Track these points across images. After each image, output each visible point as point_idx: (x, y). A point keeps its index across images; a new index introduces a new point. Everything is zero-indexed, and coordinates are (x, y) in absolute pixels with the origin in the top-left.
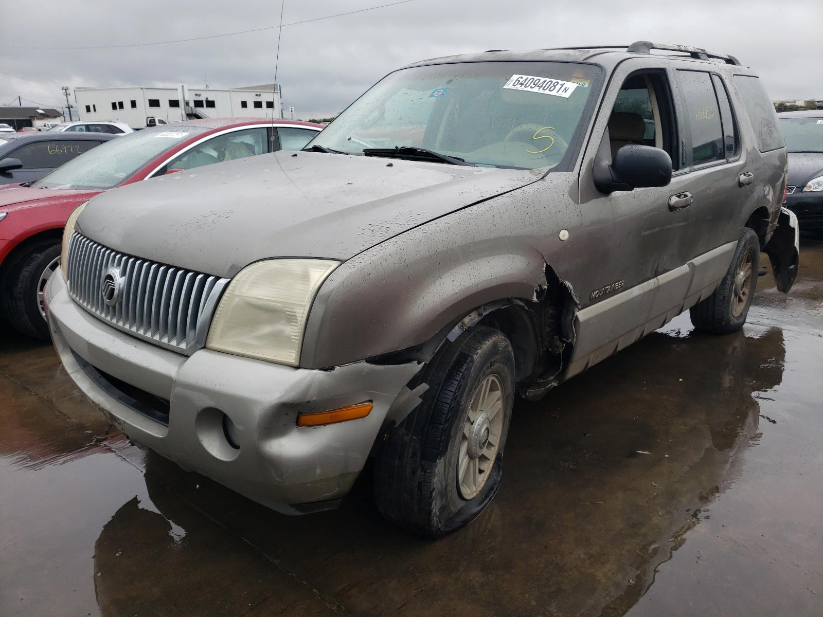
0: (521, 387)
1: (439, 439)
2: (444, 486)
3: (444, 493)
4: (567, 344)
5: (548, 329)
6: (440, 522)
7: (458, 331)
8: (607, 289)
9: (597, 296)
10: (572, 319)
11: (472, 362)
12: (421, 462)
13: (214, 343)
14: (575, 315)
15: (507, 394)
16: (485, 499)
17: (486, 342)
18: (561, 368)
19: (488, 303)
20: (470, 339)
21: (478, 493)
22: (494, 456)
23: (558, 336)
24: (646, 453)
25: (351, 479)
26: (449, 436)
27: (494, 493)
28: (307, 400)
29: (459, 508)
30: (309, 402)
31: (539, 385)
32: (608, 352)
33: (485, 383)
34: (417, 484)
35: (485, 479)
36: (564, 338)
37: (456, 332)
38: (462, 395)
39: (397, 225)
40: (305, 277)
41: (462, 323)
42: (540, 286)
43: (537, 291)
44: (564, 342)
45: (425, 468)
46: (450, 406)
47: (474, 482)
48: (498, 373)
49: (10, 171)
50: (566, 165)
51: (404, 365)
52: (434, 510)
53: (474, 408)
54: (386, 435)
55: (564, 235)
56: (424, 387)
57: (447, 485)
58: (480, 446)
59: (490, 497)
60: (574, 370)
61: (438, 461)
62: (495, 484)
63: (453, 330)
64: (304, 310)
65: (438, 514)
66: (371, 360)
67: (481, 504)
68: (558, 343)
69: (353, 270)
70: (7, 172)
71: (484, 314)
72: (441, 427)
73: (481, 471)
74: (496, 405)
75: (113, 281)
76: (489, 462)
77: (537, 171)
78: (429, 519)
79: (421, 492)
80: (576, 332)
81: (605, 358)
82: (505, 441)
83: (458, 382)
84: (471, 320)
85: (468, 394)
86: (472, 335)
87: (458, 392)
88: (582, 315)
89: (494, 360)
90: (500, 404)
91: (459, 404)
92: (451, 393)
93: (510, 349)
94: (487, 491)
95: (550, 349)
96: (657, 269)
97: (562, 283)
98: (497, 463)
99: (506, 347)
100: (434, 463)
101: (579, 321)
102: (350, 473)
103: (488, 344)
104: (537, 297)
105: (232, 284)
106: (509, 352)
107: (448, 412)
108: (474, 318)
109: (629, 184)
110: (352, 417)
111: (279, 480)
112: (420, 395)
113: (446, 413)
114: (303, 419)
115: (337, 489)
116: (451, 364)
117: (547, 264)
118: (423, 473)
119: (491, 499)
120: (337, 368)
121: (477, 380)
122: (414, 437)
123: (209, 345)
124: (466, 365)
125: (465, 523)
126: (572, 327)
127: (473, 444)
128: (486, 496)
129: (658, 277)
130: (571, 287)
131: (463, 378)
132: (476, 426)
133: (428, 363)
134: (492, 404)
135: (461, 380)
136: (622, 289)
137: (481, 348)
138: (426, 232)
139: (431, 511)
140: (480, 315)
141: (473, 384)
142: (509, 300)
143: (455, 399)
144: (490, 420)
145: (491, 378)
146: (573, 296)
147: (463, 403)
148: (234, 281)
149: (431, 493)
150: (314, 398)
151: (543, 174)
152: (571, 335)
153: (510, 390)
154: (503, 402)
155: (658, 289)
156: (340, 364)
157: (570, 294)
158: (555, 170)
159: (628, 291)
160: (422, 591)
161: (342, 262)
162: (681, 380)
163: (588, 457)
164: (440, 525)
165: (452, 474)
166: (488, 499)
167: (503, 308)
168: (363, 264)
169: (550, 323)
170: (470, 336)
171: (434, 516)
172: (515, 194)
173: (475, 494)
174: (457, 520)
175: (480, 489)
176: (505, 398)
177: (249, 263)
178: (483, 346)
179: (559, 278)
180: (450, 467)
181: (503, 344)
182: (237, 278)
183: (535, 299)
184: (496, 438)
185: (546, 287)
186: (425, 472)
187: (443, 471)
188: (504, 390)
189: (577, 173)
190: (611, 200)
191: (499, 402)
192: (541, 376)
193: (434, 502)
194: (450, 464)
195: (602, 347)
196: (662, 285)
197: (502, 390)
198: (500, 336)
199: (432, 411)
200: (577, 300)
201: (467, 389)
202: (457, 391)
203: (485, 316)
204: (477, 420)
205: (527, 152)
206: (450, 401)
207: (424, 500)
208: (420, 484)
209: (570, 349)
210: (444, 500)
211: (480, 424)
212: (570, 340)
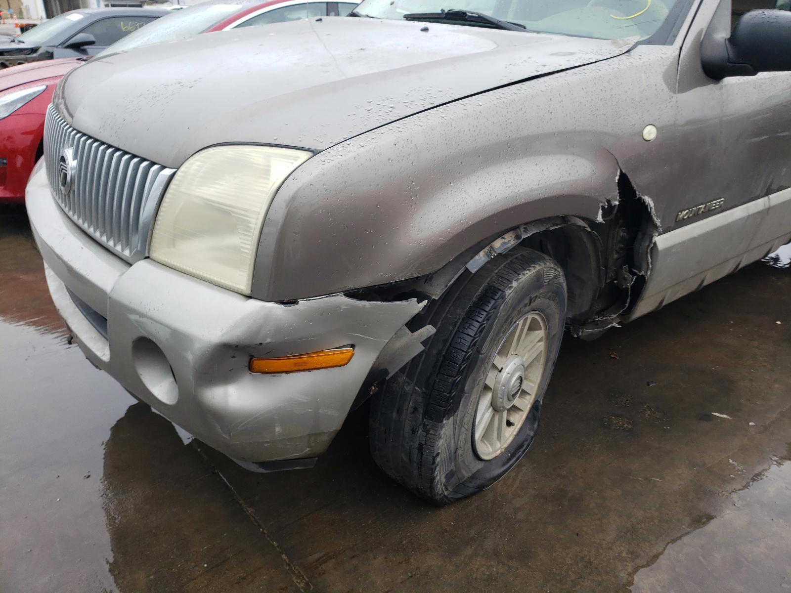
0: (572, 325)
1: (448, 395)
2: (453, 450)
3: (454, 456)
4: (638, 276)
5: (616, 256)
6: (447, 489)
7: (483, 259)
8: (700, 209)
9: (686, 217)
10: (649, 246)
11: (503, 298)
12: (423, 421)
13: (158, 253)
14: (653, 241)
15: (553, 334)
16: (509, 459)
17: (525, 272)
18: (627, 305)
19: (533, 221)
20: (505, 266)
21: (503, 450)
22: (529, 407)
23: (627, 266)
24: (725, 416)
25: (325, 439)
26: (462, 391)
27: (524, 451)
28: (258, 342)
29: (474, 470)
30: (261, 344)
31: (596, 324)
32: (692, 286)
33: (521, 322)
34: (417, 446)
35: (515, 433)
36: (635, 269)
37: (480, 259)
38: (484, 340)
39: (407, 104)
40: (266, 172)
41: (491, 247)
42: (608, 201)
43: (603, 208)
44: (634, 274)
45: (428, 427)
46: (466, 355)
47: (499, 438)
48: (540, 310)
49: (86, 47)
50: (663, 36)
51: (399, 303)
52: (438, 478)
53: (504, 352)
54: (373, 388)
55: (650, 133)
56: (428, 330)
57: (457, 449)
58: (508, 397)
59: (517, 456)
60: (644, 308)
61: (445, 422)
62: (526, 440)
63: (477, 257)
64: (257, 219)
65: (443, 480)
66: (350, 294)
67: (504, 465)
68: (627, 275)
69: (328, 165)
70: (82, 48)
71: (524, 236)
72: (451, 380)
73: (509, 424)
74: (537, 346)
75: (66, 164)
76: (521, 413)
77: (621, 42)
78: (432, 487)
79: (422, 456)
80: (651, 263)
81: (685, 294)
82: (545, 387)
83: (479, 324)
84: (504, 243)
85: (493, 340)
86: (509, 261)
87: (479, 336)
88: (662, 241)
89: (535, 295)
90: (541, 346)
91: (478, 352)
92: (469, 337)
93: (562, 279)
94: (516, 449)
95: (615, 282)
96: (771, 185)
97: (640, 199)
98: (533, 413)
99: (556, 277)
100: (440, 424)
101: (657, 249)
102: (323, 433)
103: (528, 275)
104: (603, 216)
105: (176, 177)
106: (559, 283)
107: (463, 362)
108: (509, 241)
109: (752, 65)
110: (324, 365)
111: (227, 437)
112: (422, 340)
113: (459, 363)
114: (257, 364)
115: (308, 449)
116: (474, 299)
117: (621, 172)
118: (425, 434)
119: (518, 459)
120: (301, 302)
121: (509, 321)
122: (417, 388)
123: (153, 255)
124: (493, 302)
125: (480, 489)
126: (647, 257)
127: (499, 395)
128: (513, 455)
129: (771, 196)
130: (652, 204)
131: (488, 319)
132: (504, 375)
133: (437, 299)
134: (530, 346)
135: (483, 321)
136: (720, 209)
137: (518, 279)
138: (445, 115)
139: (432, 480)
140: (518, 237)
141: (502, 327)
142: (564, 219)
143: (474, 344)
144: (526, 366)
145: (530, 316)
146: (653, 216)
147: (484, 350)
148: (179, 173)
149: (434, 459)
150: (268, 340)
151: (630, 46)
152: (644, 266)
153: (558, 328)
154: (546, 343)
155: (767, 211)
156: (307, 297)
157: (649, 214)
158: (649, 42)
159: (728, 212)
160: (411, 577)
161: (315, 153)
162: (779, 323)
163: (649, 415)
164: (446, 493)
165: (464, 436)
166: (515, 459)
167: (552, 228)
168: (343, 158)
169: (620, 248)
170: (505, 264)
171: (438, 484)
172: (584, 71)
173: (498, 452)
174: (471, 485)
175: (506, 445)
176: (549, 340)
177: (200, 148)
178: (521, 277)
179: (637, 192)
180: (463, 428)
181: (552, 274)
182: (182, 168)
183: (600, 219)
184: (534, 385)
185: (617, 203)
186: (427, 432)
187: (452, 433)
188: (548, 328)
189: (679, 48)
190: (721, 88)
191: (541, 343)
192: (600, 313)
193: (438, 469)
194: (462, 424)
195: (683, 281)
196: (774, 206)
197: (546, 329)
198: (548, 264)
199: (441, 359)
200: (658, 222)
201: (492, 334)
202: (477, 336)
203: (524, 238)
204: (507, 366)
205: (611, 17)
206: (467, 347)
207: (427, 467)
208: (421, 448)
209: (641, 284)
210: (453, 464)
211: (511, 372)
212: (643, 272)
